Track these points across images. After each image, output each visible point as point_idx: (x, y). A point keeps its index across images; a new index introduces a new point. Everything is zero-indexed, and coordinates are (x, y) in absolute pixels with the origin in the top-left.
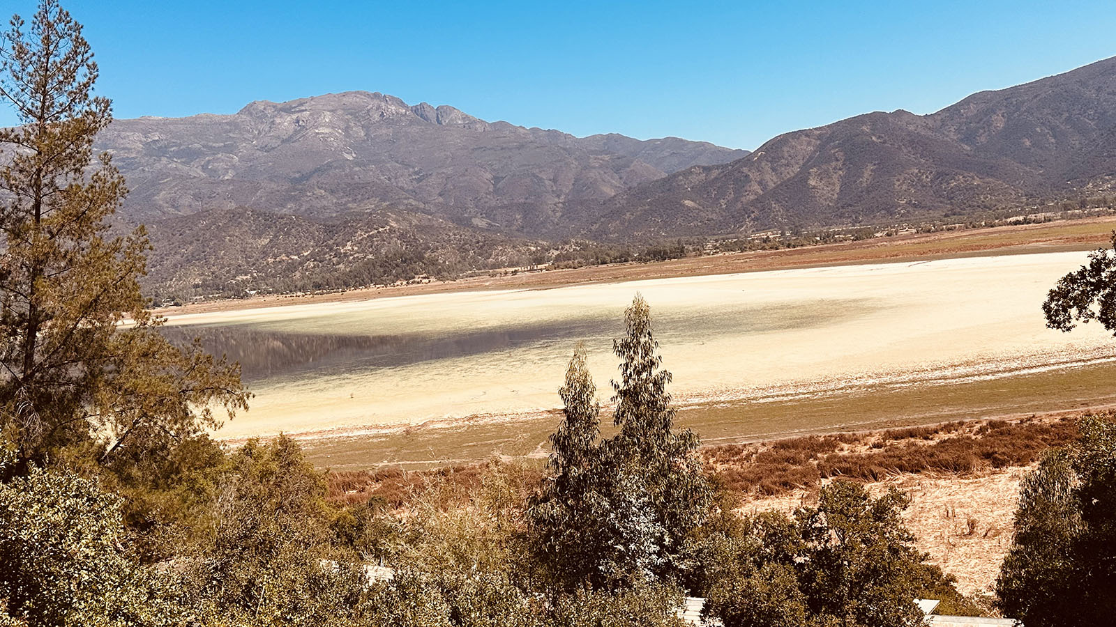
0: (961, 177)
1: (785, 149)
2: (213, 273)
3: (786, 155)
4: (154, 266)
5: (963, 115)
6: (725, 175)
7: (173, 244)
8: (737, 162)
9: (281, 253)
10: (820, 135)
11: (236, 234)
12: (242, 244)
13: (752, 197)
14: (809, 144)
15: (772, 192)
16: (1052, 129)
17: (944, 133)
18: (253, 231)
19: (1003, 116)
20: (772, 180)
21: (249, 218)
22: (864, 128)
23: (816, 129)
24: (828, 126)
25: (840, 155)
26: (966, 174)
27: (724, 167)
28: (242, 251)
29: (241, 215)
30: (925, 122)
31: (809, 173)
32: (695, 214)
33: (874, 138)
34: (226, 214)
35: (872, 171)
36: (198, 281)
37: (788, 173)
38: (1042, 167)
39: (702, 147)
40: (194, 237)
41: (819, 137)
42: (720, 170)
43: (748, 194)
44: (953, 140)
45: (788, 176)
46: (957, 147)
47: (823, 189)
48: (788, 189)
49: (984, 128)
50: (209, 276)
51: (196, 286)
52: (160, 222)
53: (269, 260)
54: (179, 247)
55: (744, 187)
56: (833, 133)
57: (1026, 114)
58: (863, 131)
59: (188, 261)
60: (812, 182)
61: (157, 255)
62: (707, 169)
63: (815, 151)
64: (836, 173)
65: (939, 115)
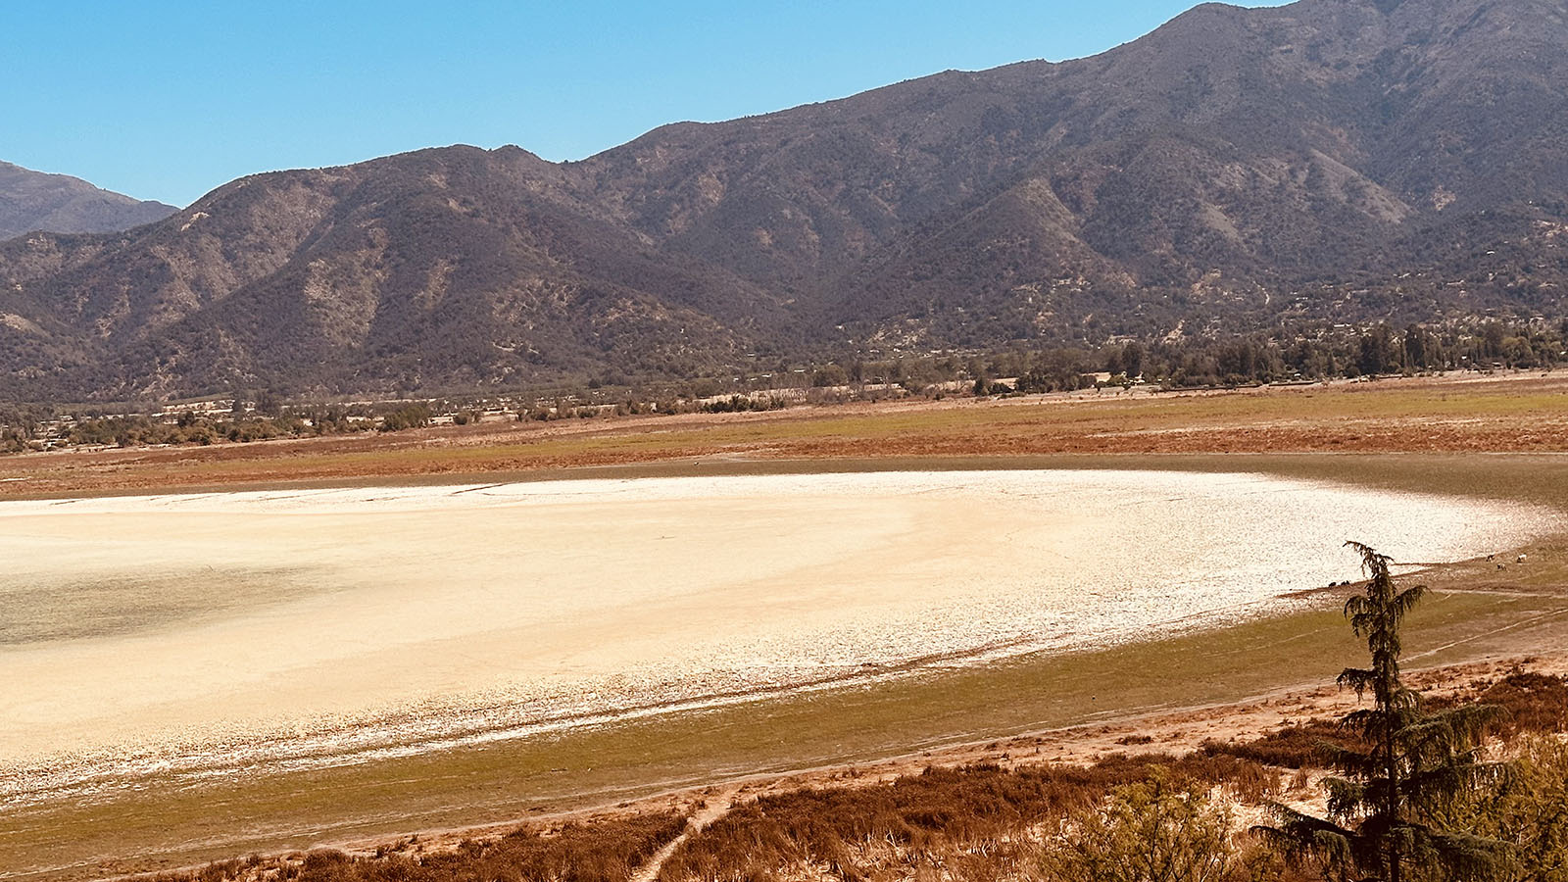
0: (629, 303)
1: (256, 209)
3: (258, 225)
5: (640, 170)
6: (112, 260)
8: (140, 231)
10: (337, 184)
13: (175, 317)
14: (311, 202)
15: (220, 308)
16: (814, 212)
17: (600, 206)
19: (719, 178)
20: (222, 279)
22: (434, 178)
23: (328, 171)
24: (356, 167)
25: (379, 234)
26: (639, 297)
27: (109, 240)
30: (563, 178)
31: (308, 270)
32: (29, 349)
33: (452, 204)
35: (446, 275)
37: (262, 266)
38: (791, 291)
39: (61, 190)
41: (334, 190)
42: (100, 248)
43: (165, 310)
44: (619, 221)
45: (262, 274)
46: (625, 237)
47: (338, 308)
48: (259, 302)
49: (682, 200)
55: (156, 290)
56: (366, 183)
57: (763, 178)
58: (431, 186)
60: (314, 291)
62: (68, 243)
63: (325, 221)
64: (368, 274)
65: (593, 164)
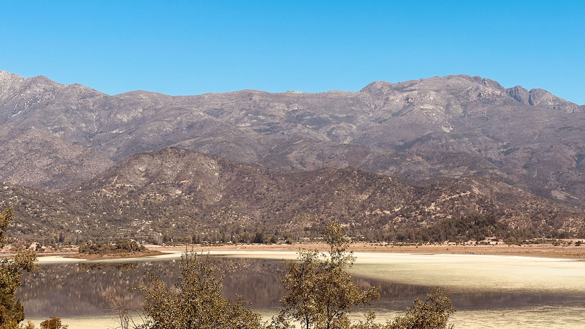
2: (321, 220)
4: (278, 210)
7: (294, 193)
9: (376, 208)
11: (343, 189)
12: (347, 197)
18: (357, 187)
21: (355, 177)
28: (346, 204)
29: (349, 174)
34: (338, 172)
36: (309, 225)
40: (311, 189)
50: (318, 222)
51: (306, 229)
52: (287, 176)
53: (366, 212)
54: (299, 196)
59: (304, 208)
61: (282, 202)
